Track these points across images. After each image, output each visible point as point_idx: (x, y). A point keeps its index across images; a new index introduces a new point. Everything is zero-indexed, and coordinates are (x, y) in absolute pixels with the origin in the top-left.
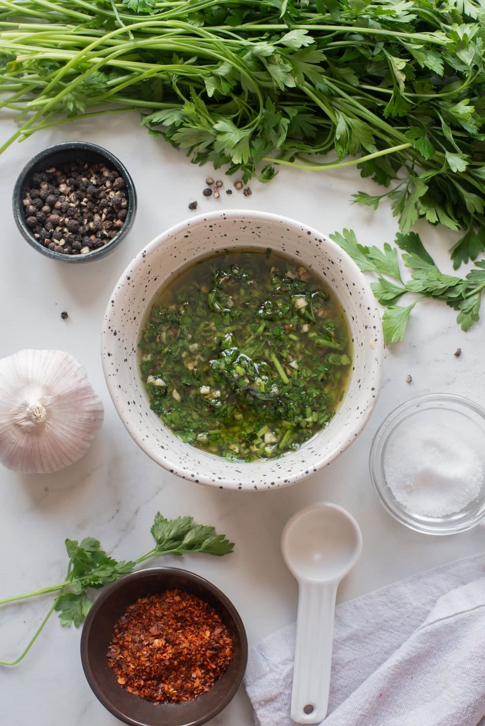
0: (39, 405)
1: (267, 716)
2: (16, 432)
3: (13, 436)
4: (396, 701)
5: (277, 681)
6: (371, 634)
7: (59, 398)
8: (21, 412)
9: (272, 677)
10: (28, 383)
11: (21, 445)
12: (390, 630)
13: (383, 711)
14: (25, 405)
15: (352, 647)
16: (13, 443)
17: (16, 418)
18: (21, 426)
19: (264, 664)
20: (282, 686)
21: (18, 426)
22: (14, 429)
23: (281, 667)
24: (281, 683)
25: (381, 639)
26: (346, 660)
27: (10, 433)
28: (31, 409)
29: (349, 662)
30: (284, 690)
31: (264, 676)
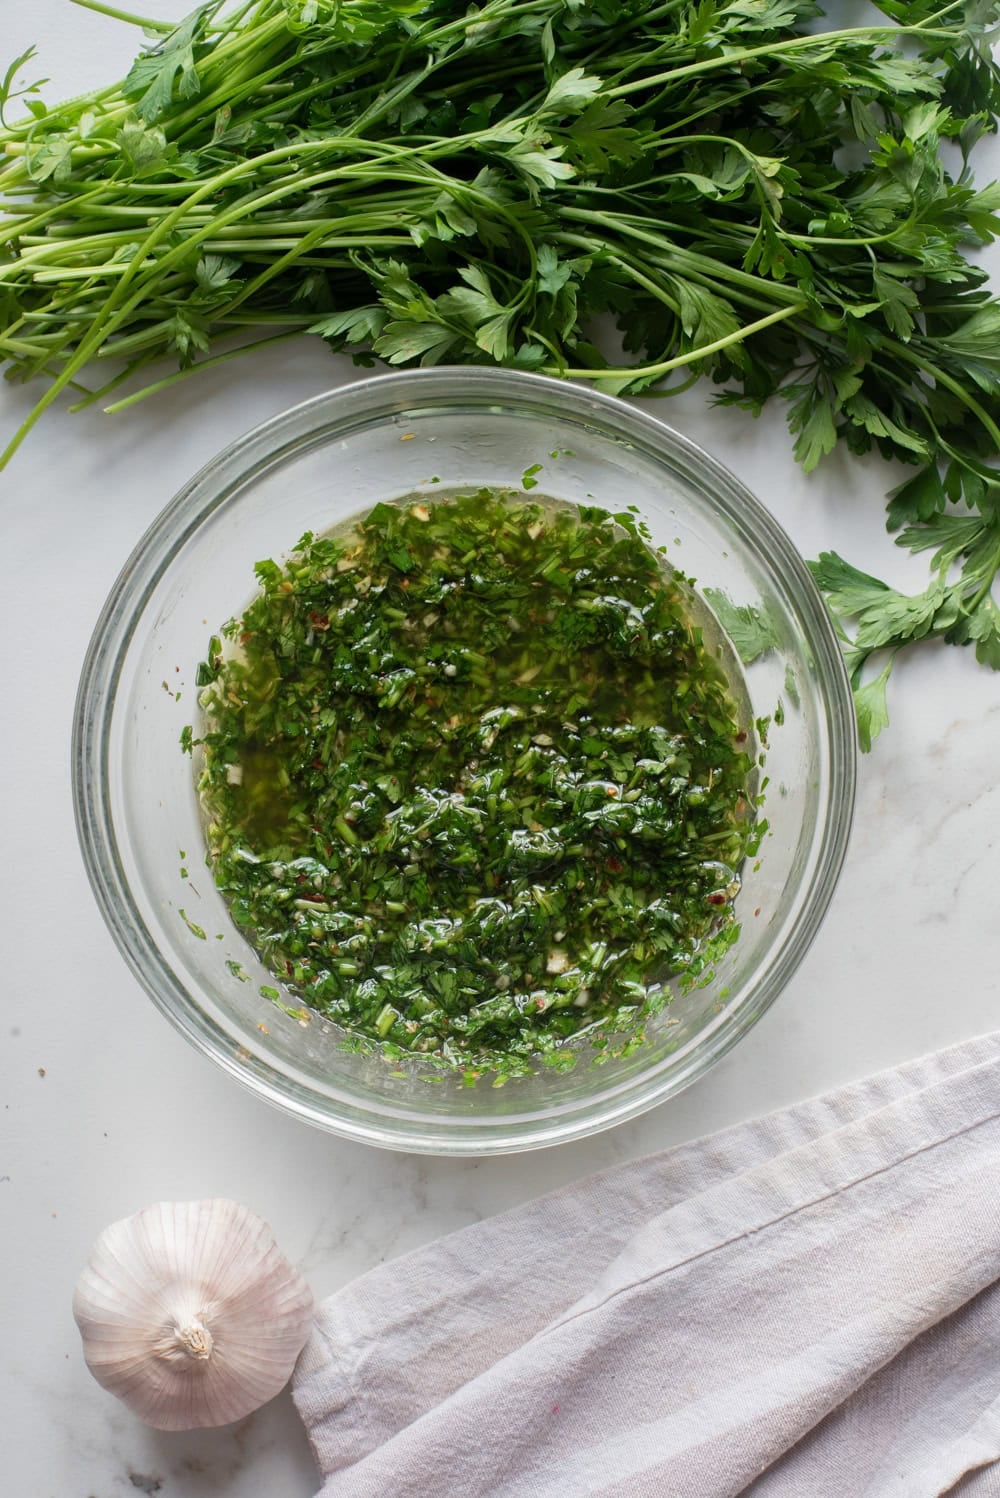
0: (197, 1326)
1: (330, 1439)
2: (159, 1371)
3: (154, 1378)
4: (584, 1418)
5: (345, 1377)
6: (513, 1284)
7: (231, 1304)
8: (165, 1337)
9: (337, 1370)
10: (169, 1281)
11: (172, 1393)
12: (550, 1276)
13: (562, 1436)
14: (173, 1325)
15: (482, 1308)
16: (156, 1390)
17: (157, 1347)
18: (168, 1361)
19: (324, 1347)
20: (356, 1385)
21: (160, 1361)
22: (155, 1366)
23: (354, 1351)
24: (352, 1380)
25: (533, 1292)
26: (472, 1333)
27: (149, 1373)
28: (183, 1334)
29: (475, 1335)
30: (361, 1393)
31: (322, 1368)
